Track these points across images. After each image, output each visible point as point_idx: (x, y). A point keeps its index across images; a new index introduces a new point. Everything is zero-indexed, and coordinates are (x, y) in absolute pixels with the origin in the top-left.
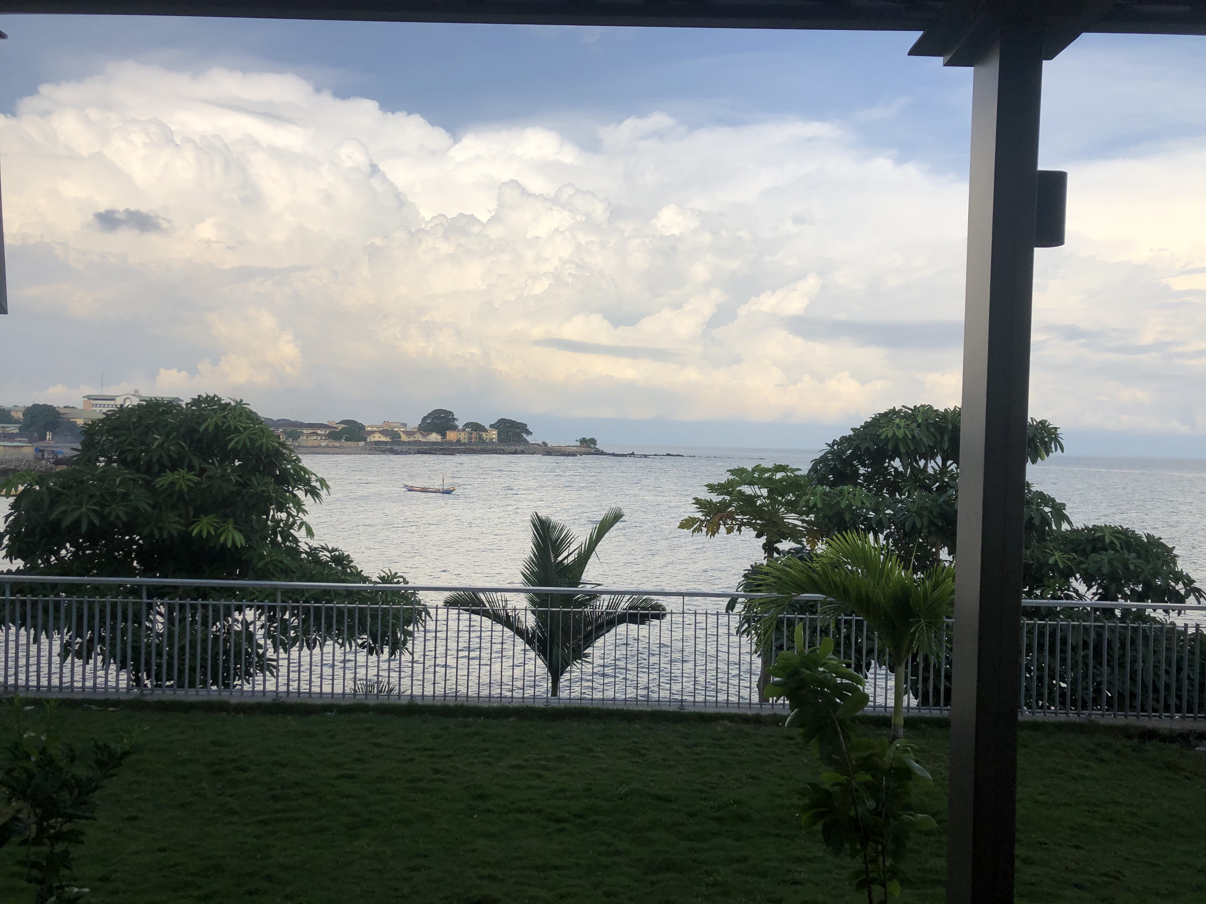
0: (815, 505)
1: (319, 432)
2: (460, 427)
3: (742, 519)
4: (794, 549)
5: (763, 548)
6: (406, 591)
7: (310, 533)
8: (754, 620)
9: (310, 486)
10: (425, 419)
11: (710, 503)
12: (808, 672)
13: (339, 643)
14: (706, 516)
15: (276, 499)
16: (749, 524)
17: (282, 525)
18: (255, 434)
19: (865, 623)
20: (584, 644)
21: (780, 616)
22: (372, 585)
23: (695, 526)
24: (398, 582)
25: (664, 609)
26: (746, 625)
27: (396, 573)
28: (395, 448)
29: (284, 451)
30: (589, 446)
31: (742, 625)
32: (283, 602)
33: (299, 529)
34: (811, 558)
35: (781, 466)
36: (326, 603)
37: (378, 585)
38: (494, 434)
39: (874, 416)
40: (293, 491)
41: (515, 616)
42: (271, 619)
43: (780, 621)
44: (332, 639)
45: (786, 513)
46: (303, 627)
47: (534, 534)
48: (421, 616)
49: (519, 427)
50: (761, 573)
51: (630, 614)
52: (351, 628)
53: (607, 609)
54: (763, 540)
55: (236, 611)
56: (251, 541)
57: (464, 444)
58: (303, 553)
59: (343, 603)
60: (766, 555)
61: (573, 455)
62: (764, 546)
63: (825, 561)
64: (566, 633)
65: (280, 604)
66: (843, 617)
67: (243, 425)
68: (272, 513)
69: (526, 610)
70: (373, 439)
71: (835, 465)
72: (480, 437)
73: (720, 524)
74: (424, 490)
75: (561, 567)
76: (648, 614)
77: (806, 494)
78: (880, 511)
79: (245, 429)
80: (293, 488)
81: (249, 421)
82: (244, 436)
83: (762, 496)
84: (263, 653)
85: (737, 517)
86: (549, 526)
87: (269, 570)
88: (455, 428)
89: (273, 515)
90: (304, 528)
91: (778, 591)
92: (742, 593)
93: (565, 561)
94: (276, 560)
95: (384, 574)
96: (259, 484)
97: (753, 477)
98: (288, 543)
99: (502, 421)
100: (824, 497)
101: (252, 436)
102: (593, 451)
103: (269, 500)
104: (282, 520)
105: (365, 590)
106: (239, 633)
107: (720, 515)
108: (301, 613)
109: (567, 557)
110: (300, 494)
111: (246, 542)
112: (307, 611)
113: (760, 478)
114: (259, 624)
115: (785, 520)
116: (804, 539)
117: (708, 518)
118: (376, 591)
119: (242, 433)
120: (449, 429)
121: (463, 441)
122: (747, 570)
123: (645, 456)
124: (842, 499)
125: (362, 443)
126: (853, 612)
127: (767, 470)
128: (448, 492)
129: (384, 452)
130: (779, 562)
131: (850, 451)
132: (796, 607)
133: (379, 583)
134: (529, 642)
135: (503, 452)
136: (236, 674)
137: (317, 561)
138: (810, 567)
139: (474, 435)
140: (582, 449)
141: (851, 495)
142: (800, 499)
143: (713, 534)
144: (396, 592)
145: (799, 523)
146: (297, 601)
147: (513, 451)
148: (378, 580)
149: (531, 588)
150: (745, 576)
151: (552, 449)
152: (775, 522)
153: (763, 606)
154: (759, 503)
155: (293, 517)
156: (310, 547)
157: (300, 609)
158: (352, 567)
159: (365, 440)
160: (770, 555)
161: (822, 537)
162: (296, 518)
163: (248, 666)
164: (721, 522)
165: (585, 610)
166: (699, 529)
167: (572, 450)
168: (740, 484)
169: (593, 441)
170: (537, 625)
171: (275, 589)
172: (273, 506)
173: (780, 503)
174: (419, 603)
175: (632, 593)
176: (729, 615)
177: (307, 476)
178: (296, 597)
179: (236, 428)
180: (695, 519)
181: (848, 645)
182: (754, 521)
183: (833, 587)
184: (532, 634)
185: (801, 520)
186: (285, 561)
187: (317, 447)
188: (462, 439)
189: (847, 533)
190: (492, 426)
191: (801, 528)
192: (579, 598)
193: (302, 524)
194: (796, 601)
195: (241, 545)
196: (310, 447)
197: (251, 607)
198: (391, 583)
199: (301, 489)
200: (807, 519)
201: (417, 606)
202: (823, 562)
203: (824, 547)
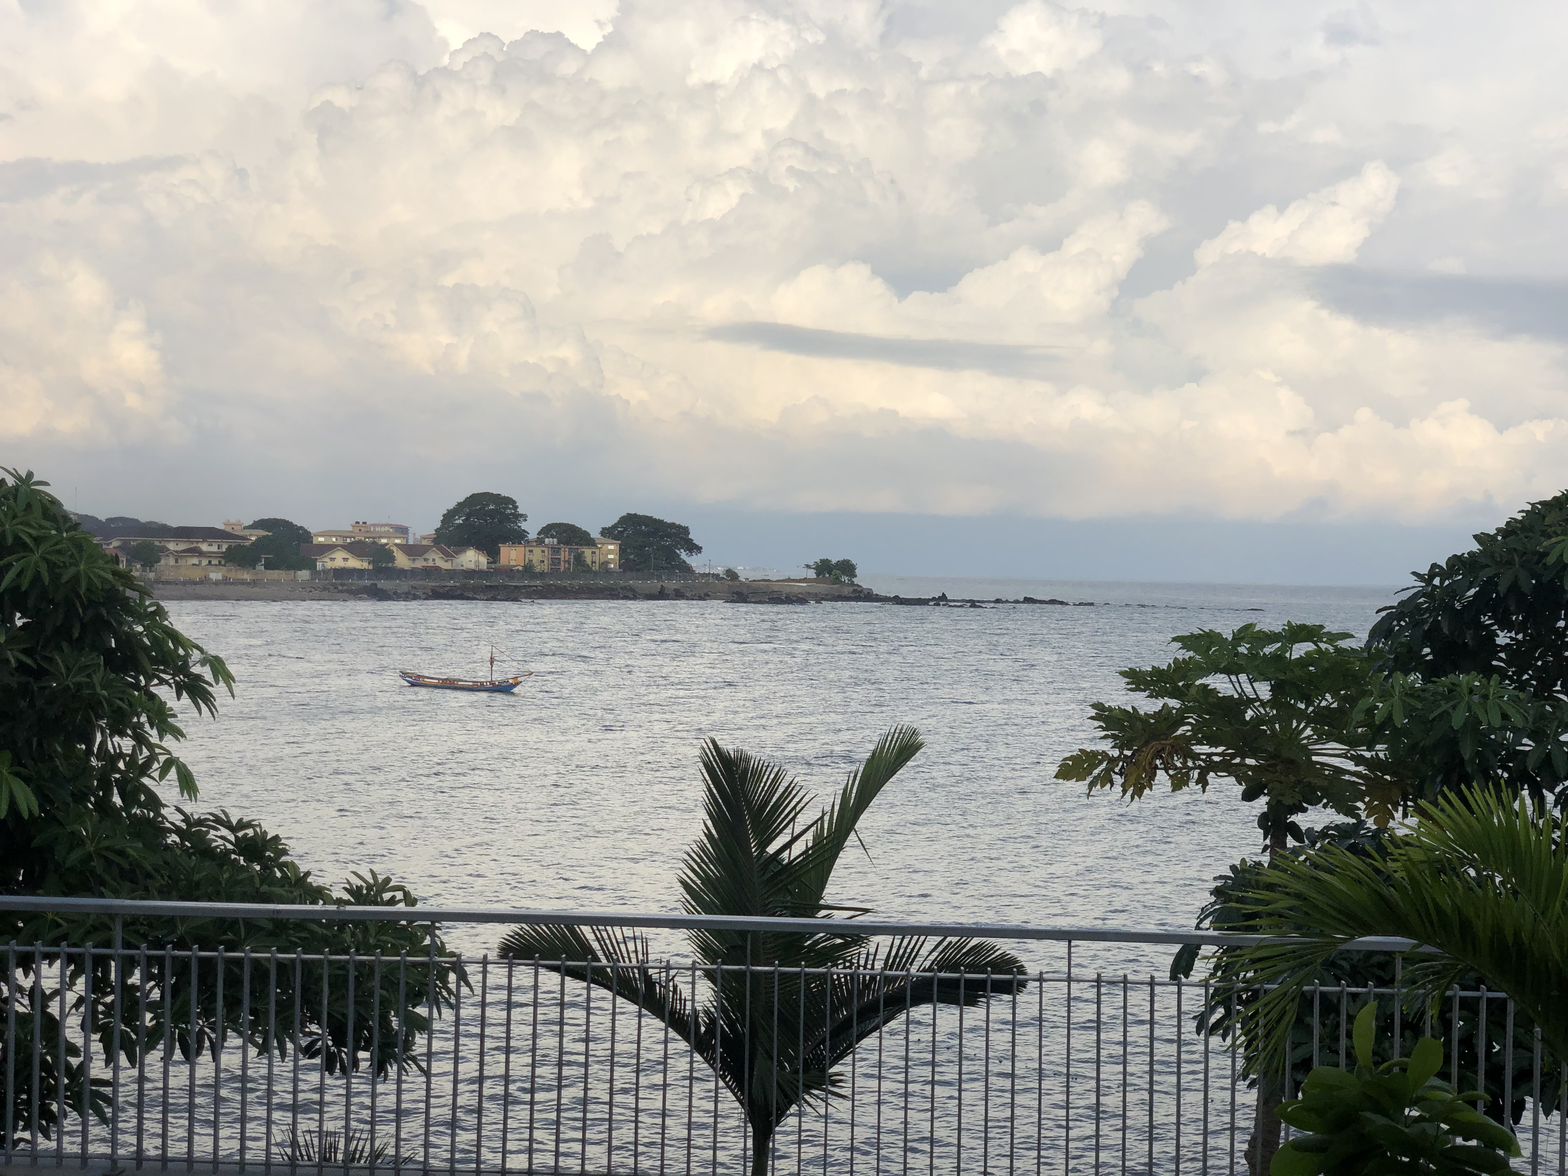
0: (1388, 721)
1: (204, 547)
2: (533, 535)
3: (1209, 755)
4: (1337, 827)
5: (1260, 827)
6: (410, 922)
7: (187, 783)
8: (1240, 997)
9: (188, 675)
10: (449, 516)
11: (1133, 716)
12: (1380, 1120)
13: (256, 1044)
14: (1121, 748)
15: (110, 704)
16: (1225, 767)
17: (121, 765)
18: (59, 552)
19: (1511, 1007)
20: (832, 1049)
21: (1305, 988)
22: (333, 908)
23: (1096, 772)
24: (392, 901)
25: (1021, 970)
26: (1220, 1012)
27: (388, 880)
28: (382, 584)
29: (129, 593)
30: (837, 581)
31: (1211, 1010)
32: (127, 945)
33: (162, 776)
34: (1381, 849)
35: (1303, 627)
36: (227, 950)
37: (349, 908)
38: (611, 551)
39: (1529, 508)
40: (147, 684)
41: (668, 981)
42: (98, 986)
43: (1306, 1001)
44: (240, 1034)
45: (1316, 742)
46: (172, 1005)
47: (710, 790)
48: (445, 982)
49: (669, 536)
50: (1257, 886)
51: (941, 981)
52: (284, 1008)
53: (884, 968)
54: (1261, 804)
55: (18, 966)
56: (52, 803)
57: (542, 575)
58: (170, 831)
59: (267, 949)
60: (1268, 842)
61: (800, 600)
62: (1264, 821)
63: (1417, 855)
64: (788, 1026)
65: (121, 951)
66: (1457, 992)
67: (33, 532)
68: (99, 738)
69: (693, 968)
70: (330, 565)
71: (1436, 623)
72: (579, 559)
73: (1156, 767)
74: (450, 685)
75: (774, 868)
76: (984, 981)
77: (1365, 694)
78: (1548, 736)
79: (37, 540)
80: (149, 679)
81: (47, 524)
82: (37, 556)
83: (1258, 699)
84: (82, 1064)
85: (1197, 749)
86: (746, 770)
87: (92, 872)
88: (519, 537)
89: (103, 743)
90: (173, 774)
91: (1298, 928)
92: (1212, 933)
93: (785, 854)
94: (107, 848)
95: (360, 883)
96: (68, 669)
97: (1237, 654)
98: (136, 811)
99: (630, 520)
100: (1409, 700)
101: (53, 558)
102: (847, 591)
103: (94, 707)
104: (121, 755)
105: (313, 918)
106: (23, 1019)
107: (1155, 745)
108: (168, 971)
109: (788, 846)
110: (165, 693)
111: (42, 808)
112: (182, 967)
113: (1253, 656)
114: (71, 997)
115: (1314, 758)
116: (1359, 804)
117: (1128, 753)
118: (341, 922)
119: (31, 551)
120: (505, 540)
121: (538, 569)
122: (1221, 877)
123: (973, 604)
124: (1454, 707)
125: (304, 575)
126: (1480, 981)
127: (1272, 638)
128: (505, 688)
129: (356, 594)
130: (1302, 858)
131: (1472, 592)
132: (1341, 967)
133: (348, 903)
134: (701, 1045)
135: (631, 594)
136: (18, 1116)
137: (205, 851)
138: (1378, 871)
139: (565, 554)
140: (822, 588)
141: (1476, 698)
142: (1352, 707)
143: (1138, 792)
144: (388, 924)
145: (1350, 766)
146: (159, 944)
147: (656, 591)
148: (346, 896)
149: (704, 917)
150: (1216, 892)
151: (748, 587)
152: (1292, 762)
153: (1259, 966)
154: (1249, 715)
155: (151, 747)
156: (187, 819)
157: (168, 964)
158: (285, 864)
159: (311, 566)
160: (1277, 843)
161: (1405, 800)
162: (157, 751)
163: (48, 1096)
164: (1158, 762)
165: (834, 969)
166: (1106, 779)
167: (795, 590)
168: (1206, 673)
169: (847, 568)
170: (722, 1009)
171: (111, 915)
172: (103, 723)
173: (1301, 715)
174: (441, 950)
175: (943, 931)
176: (1179, 985)
177: (181, 652)
178: (156, 933)
179: (17, 538)
180: (1094, 754)
181: (1469, 1060)
182: (1237, 760)
183: (1435, 918)
184: (707, 1026)
185: (1352, 758)
186: (130, 851)
187: (201, 582)
188: (535, 562)
189: (1469, 787)
190: (606, 532)
191: (1354, 779)
192: (817, 942)
193: (171, 762)
194: (1341, 953)
195: (31, 813)
196: (184, 583)
197: (51, 958)
198: (376, 904)
199: (167, 682)
200: (1368, 755)
201: (438, 959)
202: (1410, 860)
203: (1413, 821)
